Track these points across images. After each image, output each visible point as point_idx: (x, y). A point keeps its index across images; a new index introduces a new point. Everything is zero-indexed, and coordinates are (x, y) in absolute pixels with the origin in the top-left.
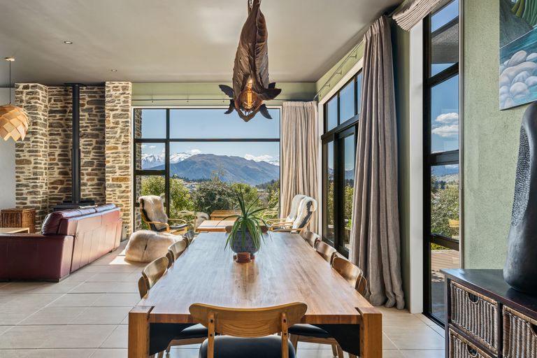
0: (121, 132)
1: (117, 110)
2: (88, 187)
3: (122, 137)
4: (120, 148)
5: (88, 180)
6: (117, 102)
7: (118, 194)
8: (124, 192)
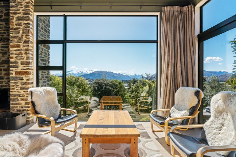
0: (23, 33)
1: (20, 13)
2: (5, 80)
3: (24, 37)
4: (22, 46)
5: (5, 74)
6: (19, 6)
7: (20, 86)
8: (25, 84)
